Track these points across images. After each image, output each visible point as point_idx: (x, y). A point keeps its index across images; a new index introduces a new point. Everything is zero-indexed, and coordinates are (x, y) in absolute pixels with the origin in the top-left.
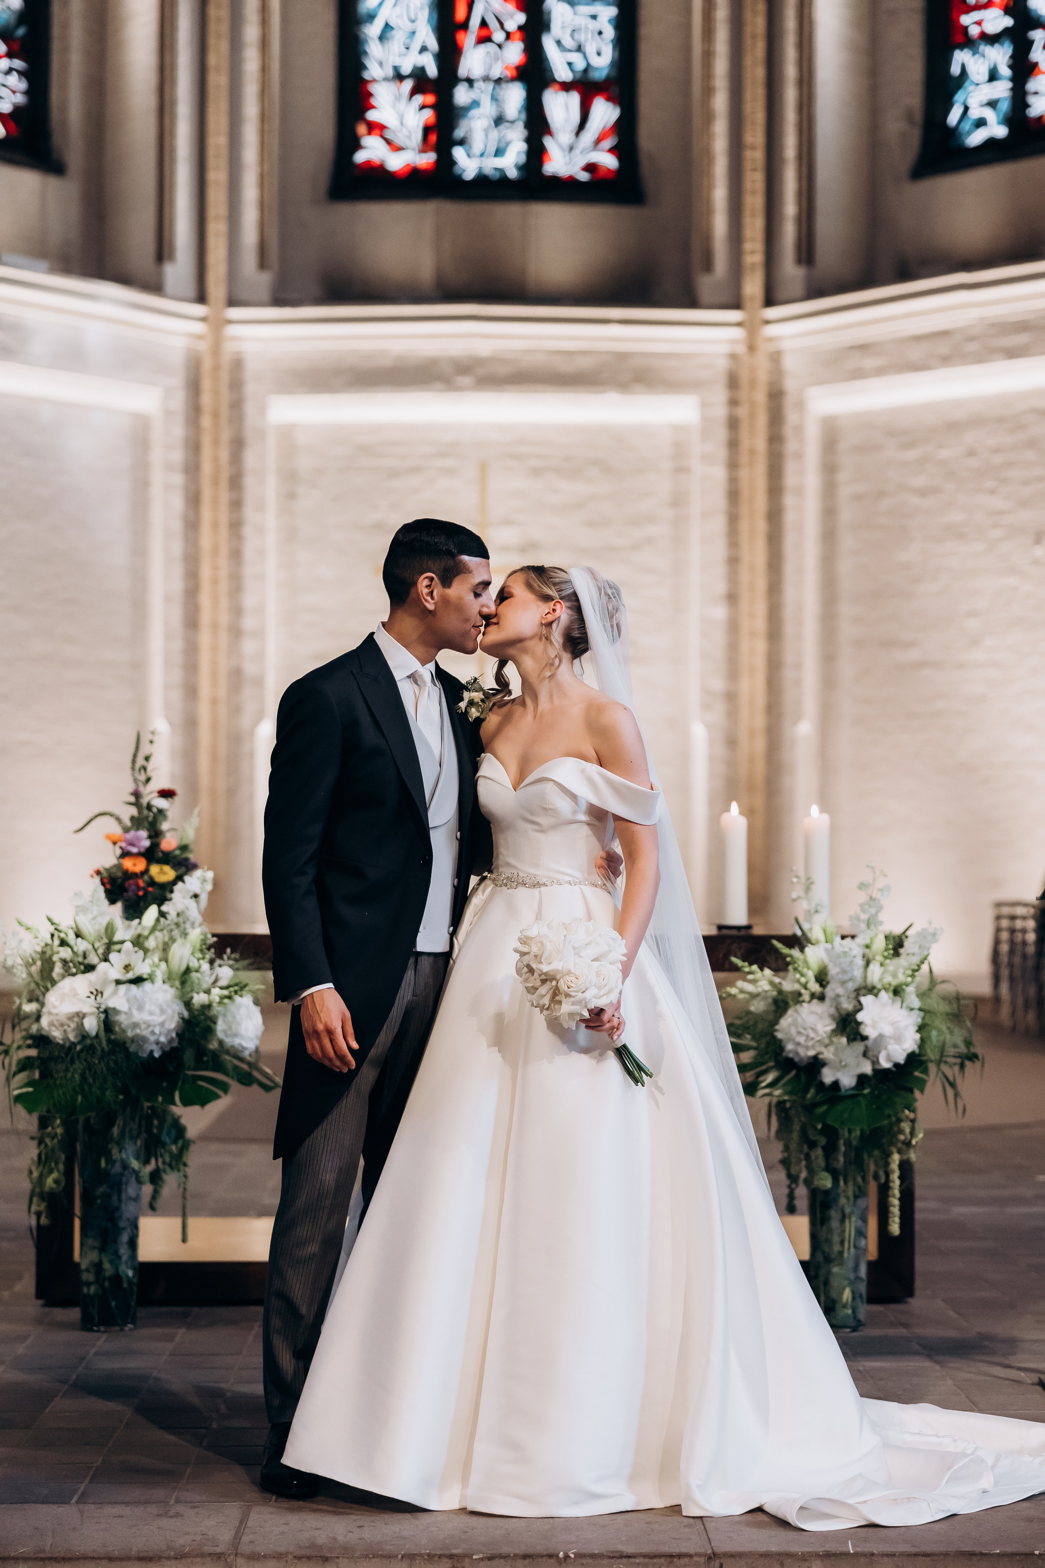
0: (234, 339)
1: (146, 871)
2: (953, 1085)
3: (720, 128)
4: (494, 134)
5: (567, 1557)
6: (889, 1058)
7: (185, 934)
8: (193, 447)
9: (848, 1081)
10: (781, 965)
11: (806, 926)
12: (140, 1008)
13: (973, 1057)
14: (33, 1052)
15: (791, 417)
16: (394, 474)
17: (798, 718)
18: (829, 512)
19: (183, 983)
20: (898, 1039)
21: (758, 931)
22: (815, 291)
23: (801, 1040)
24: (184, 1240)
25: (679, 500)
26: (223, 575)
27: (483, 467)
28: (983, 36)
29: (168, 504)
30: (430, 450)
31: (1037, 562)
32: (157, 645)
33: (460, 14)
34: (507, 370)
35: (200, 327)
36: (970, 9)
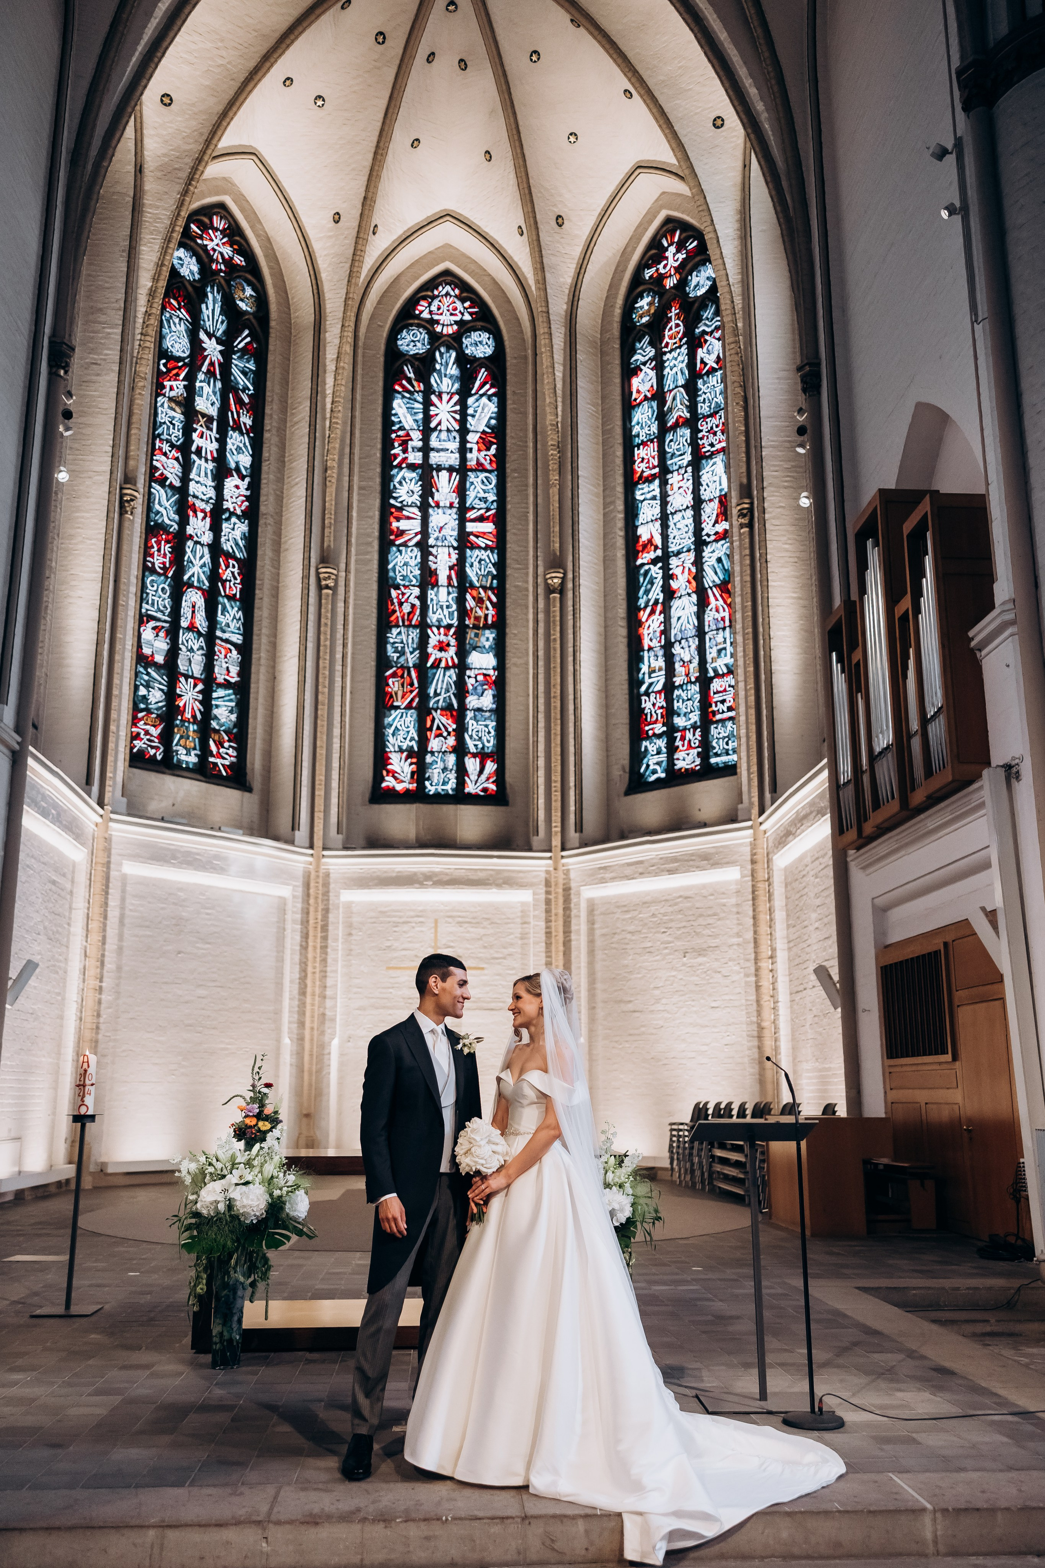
0: (326, 864)
1: (256, 1125)
3: (541, 773)
4: (442, 776)
5: (447, 1519)
7: (272, 1158)
8: (306, 912)
12: (248, 1197)
13: (658, 1219)
14: (193, 1221)
15: (573, 899)
16: (396, 924)
18: (591, 942)
19: (269, 1184)
20: (622, 1210)
22: (583, 844)
24: (266, 1319)
25: (524, 936)
26: (318, 970)
27: (436, 921)
28: (654, 735)
29: (293, 938)
30: (412, 914)
31: (684, 965)
32: (286, 1003)
33: (429, 724)
34: (447, 878)
35: (310, 859)
36: (649, 724)
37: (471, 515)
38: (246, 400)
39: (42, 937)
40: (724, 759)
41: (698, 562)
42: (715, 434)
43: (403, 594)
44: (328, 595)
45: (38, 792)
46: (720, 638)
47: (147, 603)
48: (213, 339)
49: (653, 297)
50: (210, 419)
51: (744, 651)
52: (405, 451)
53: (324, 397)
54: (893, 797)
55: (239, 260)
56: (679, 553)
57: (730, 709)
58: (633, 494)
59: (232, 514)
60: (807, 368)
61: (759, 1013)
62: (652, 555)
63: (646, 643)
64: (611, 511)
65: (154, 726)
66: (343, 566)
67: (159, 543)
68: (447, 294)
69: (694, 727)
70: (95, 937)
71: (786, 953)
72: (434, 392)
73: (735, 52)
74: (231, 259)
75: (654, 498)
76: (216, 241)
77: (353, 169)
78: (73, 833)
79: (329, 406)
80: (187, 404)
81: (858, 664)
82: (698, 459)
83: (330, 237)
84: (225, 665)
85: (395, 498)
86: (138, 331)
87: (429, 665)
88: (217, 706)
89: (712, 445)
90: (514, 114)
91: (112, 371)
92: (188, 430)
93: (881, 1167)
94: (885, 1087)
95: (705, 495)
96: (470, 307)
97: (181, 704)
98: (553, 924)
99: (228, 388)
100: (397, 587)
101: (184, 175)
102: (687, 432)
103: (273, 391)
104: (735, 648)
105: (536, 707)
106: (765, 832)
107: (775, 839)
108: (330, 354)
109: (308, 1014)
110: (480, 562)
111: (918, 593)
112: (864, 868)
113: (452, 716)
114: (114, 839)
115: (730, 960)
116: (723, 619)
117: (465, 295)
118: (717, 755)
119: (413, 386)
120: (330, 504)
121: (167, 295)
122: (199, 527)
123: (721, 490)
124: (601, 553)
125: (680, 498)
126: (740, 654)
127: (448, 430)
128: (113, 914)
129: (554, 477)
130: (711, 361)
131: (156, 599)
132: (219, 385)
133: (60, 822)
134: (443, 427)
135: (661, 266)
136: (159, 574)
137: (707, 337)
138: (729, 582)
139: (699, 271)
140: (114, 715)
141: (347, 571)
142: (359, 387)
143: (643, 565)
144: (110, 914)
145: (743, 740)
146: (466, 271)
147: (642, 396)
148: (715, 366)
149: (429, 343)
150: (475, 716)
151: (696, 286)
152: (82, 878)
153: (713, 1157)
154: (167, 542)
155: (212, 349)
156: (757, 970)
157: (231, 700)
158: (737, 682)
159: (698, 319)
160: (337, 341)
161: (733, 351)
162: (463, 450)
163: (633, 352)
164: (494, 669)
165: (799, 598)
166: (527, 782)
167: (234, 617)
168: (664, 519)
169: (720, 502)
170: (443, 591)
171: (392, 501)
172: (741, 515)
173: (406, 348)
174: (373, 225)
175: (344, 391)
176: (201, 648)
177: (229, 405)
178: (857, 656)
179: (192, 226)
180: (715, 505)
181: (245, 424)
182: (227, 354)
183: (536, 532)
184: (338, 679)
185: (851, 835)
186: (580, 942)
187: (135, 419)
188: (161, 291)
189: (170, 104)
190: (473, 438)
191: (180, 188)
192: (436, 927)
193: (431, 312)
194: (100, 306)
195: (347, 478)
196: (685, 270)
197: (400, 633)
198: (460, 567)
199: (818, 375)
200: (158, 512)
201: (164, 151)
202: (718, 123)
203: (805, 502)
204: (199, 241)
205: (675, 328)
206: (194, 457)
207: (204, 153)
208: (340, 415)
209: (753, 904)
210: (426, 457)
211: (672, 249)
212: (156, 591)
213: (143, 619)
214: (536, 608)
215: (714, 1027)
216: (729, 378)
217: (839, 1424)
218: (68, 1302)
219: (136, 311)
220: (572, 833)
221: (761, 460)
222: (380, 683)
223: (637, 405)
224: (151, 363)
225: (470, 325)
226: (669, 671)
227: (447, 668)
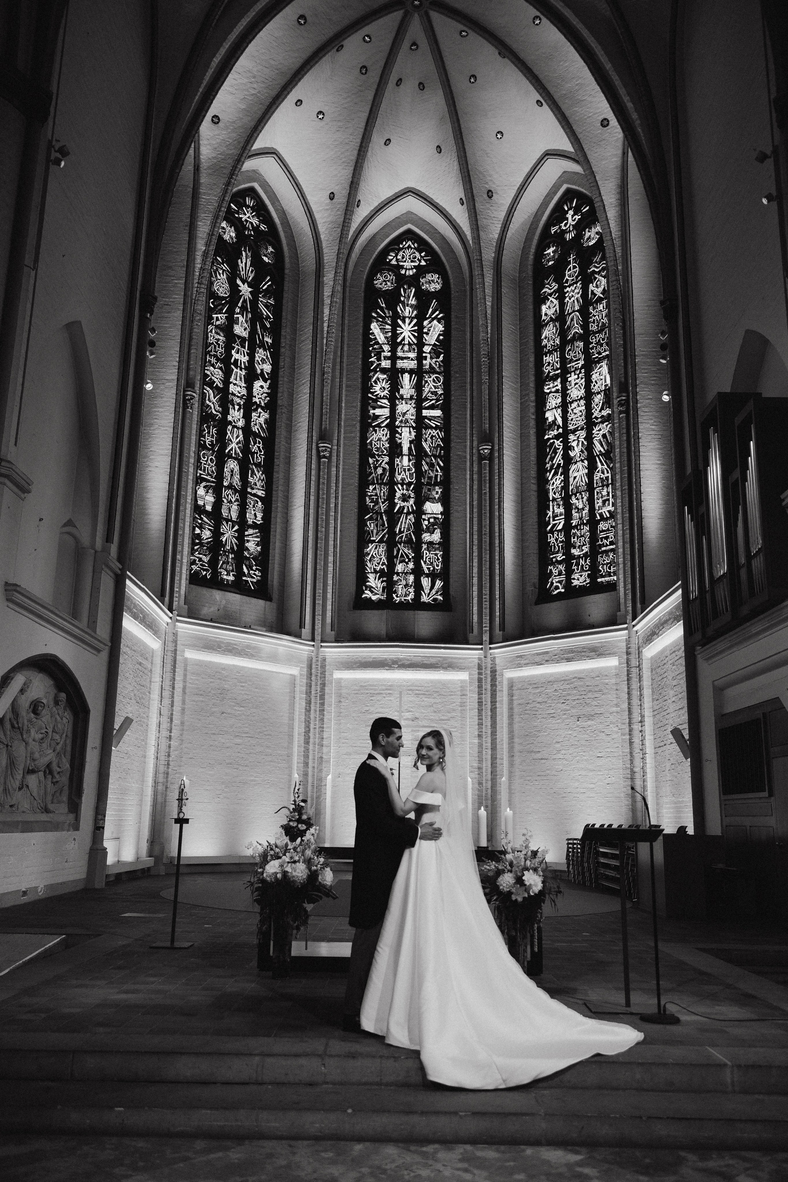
0: (323, 652)
1: (297, 826)
2: (554, 901)
3: (475, 588)
4: (405, 590)
6: (533, 892)
7: (309, 847)
8: (309, 686)
9: (520, 899)
10: (498, 860)
11: (506, 848)
12: (295, 871)
13: (560, 892)
14: (260, 885)
15: (499, 679)
16: (373, 695)
17: (502, 776)
18: (511, 709)
19: (309, 863)
20: (536, 885)
21: (490, 849)
22: (506, 639)
23: (505, 885)
24: (306, 949)
25: (462, 704)
26: (317, 727)
27: (401, 693)
28: (557, 561)
29: (300, 704)
30: (384, 687)
31: (578, 726)
32: (295, 749)
33: (395, 553)
34: (409, 662)
35: (312, 648)
36: (553, 554)
37: (426, 404)
38: (268, 326)
39: (134, 701)
40: (607, 579)
41: (589, 438)
42: (602, 345)
43: (378, 461)
44: (324, 462)
45: (132, 602)
46: (604, 492)
47: (201, 470)
48: (246, 284)
49: (557, 247)
50: (243, 340)
51: (622, 502)
52: (379, 359)
53: (323, 322)
54: (727, 611)
55: (263, 227)
56: (576, 430)
57: (612, 543)
58: (542, 388)
59: (259, 406)
60: (668, 303)
61: (632, 761)
62: (555, 432)
63: (551, 495)
64: (527, 401)
65: (205, 555)
66: (335, 442)
67: (208, 427)
68: (409, 247)
69: (586, 555)
70: (167, 701)
71: (651, 719)
72: (399, 317)
73: (617, 77)
74: (258, 226)
75: (557, 391)
76: (248, 215)
77: (343, 162)
78: (153, 630)
79: (325, 329)
80: (227, 329)
81: (703, 515)
82: (589, 363)
83: (327, 210)
84: (253, 512)
85: (372, 393)
86: (196, 281)
87: (395, 511)
88: (248, 541)
89: (599, 353)
90: (458, 120)
91: (179, 309)
92: (229, 348)
93: (717, 870)
94: (721, 816)
95: (595, 389)
96: (425, 256)
97: (224, 540)
98: (484, 696)
99: (256, 318)
100: (373, 456)
101: (227, 171)
102: (581, 344)
103: (286, 319)
104: (615, 500)
105: (472, 541)
106: (637, 632)
107: (644, 637)
108: (327, 292)
109: (311, 757)
110: (431, 438)
111: (745, 467)
112: (707, 659)
113: (412, 548)
114: (179, 634)
115: (611, 723)
116: (607, 478)
117: (421, 247)
118: (602, 576)
119: (385, 313)
120: (326, 398)
121: (215, 255)
122: (236, 415)
123: (606, 386)
124: (519, 432)
125: (576, 392)
126: (619, 504)
127: (409, 344)
128: (179, 686)
129: (485, 378)
130: (598, 292)
131: (207, 466)
132: (250, 315)
133: (146, 623)
134: (406, 342)
135: (563, 225)
136: (209, 450)
137: (596, 276)
138: (611, 452)
139: (591, 228)
140: (179, 548)
141: (338, 445)
142: (347, 315)
143: (549, 439)
144: (176, 686)
145: (621, 566)
146: (422, 231)
147: (549, 318)
148: (602, 296)
149: (396, 283)
150: (428, 548)
151: (588, 239)
152: (158, 661)
153: (598, 863)
154: (214, 427)
155: (245, 290)
156: (631, 730)
157: (257, 537)
158: (617, 524)
159: (590, 263)
160: (331, 283)
161: (615, 287)
162: (420, 358)
163: (542, 286)
164: (441, 513)
166: (465, 595)
167: (260, 479)
168: (564, 406)
169: (605, 394)
170: (406, 459)
171: (370, 395)
172: (620, 404)
173: (380, 286)
174: (357, 200)
175: (336, 318)
176: (237, 500)
177: (257, 329)
178: (703, 509)
179: (232, 205)
180: (601, 396)
181: (267, 343)
182: (255, 294)
183: (472, 416)
184: (332, 522)
185: (698, 636)
186: (502, 709)
187: (193, 342)
188: (212, 252)
189: (218, 123)
190: (427, 349)
191: (224, 180)
192: (401, 697)
193: (397, 260)
194: (169, 264)
195: (338, 380)
196: (580, 227)
197: (375, 489)
198: (417, 442)
199: (675, 308)
200: (208, 406)
201: (214, 155)
202: (605, 123)
203: (665, 398)
204: (237, 215)
205: (572, 271)
206: (232, 366)
207: (242, 155)
208: (334, 335)
209: (628, 684)
210: (394, 364)
211: (571, 212)
212: (207, 461)
213: (199, 480)
214: (472, 471)
215: (600, 771)
216: (612, 306)
217: (675, 1021)
218: (172, 941)
219: (194, 267)
220: (497, 631)
221: (634, 365)
222: (362, 524)
223: (546, 325)
224: (204, 303)
225: (426, 268)
226: (568, 516)
227: (408, 513)
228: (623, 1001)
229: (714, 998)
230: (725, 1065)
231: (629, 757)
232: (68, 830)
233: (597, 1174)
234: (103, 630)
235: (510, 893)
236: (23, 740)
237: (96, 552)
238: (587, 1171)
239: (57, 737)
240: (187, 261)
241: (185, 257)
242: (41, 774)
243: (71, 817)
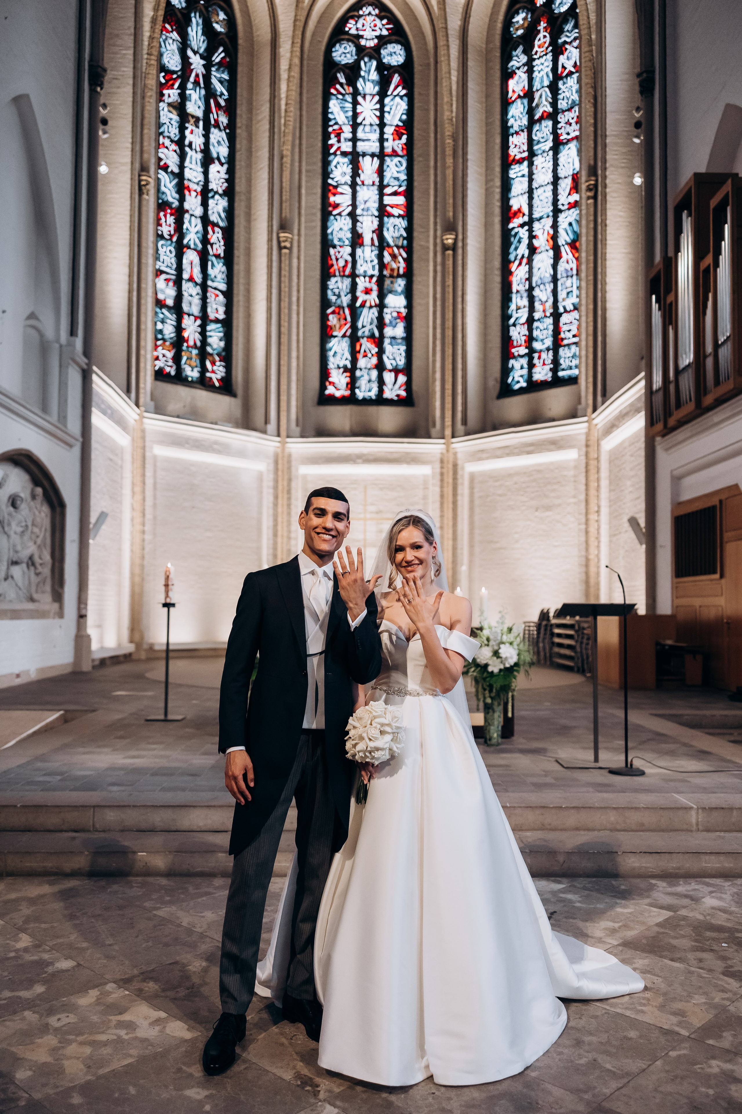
0: (289, 448)
2: (527, 672)
4: (368, 385)
6: (508, 664)
8: (276, 481)
9: (496, 671)
13: (534, 664)
15: (460, 472)
17: (462, 565)
18: (472, 502)
22: (467, 434)
23: (482, 658)
25: (425, 498)
27: (365, 488)
28: (519, 355)
29: (268, 498)
30: (349, 482)
31: (537, 517)
32: (265, 542)
33: (358, 348)
34: (372, 457)
35: (278, 444)
36: (515, 347)
37: (388, 191)
38: (223, 104)
39: (107, 496)
40: (570, 372)
41: (555, 226)
42: (570, 124)
43: (339, 252)
44: (285, 254)
45: (100, 398)
46: (569, 283)
47: (160, 261)
48: (198, 56)
49: (527, 14)
50: (197, 120)
51: (587, 293)
52: (339, 141)
54: (691, 400)
56: (541, 218)
57: (574, 336)
58: (507, 173)
59: (216, 193)
60: (645, 75)
61: (587, 549)
62: (521, 221)
63: (514, 288)
64: (491, 187)
65: (169, 351)
66: (296, 231)
67: (165, 216)
68: (370, 13)
69: (548, 349)
70: (138, 497)
71: (608, 509)
72: (360, 94)
75: (524, 176)
78: (122, 426)
79: (283, 107)
80: (181, 108)
81: (671, 304)
82: (557, 145)
84: (215, 307)
85: (333, 179)
86: (145, 51)
87: (358, 305)
88: (211, 336)
89: (568, 134)
91: (128, 84)
92: (182, 129)
93: (667, 647)
94: (673, 598)
95: (561, 173)
96: (387, 24)
97: (186, 335)
98: (445, 489)
99: (210, 94)
100: (334, 247)
102: (550, 123)
103: (242, 96)
104: (580, 291)
105: (435, 335)
106: (596, 425)
107: (604, 430)
108: (284, 65)
109: (279, 549)
110: (394, 227)
111: (718, 252)
112: (667, 450)
113: (375, 342)
114: (147, 430)
115: (569, 513)
116: (572, 269)
117: (383, 14)
118: (563, 370)
119: (345, 89)
120: (286, 184)
121: (164, 21)
122: (193, 203)
123: (574, 170)
124: (483, 220)
125: (544, 176)
126: (584, 295)
127: (371, 124)
128: (149, 481)
129: (449, 161)
130: (570, 68)
131: (166, 258)
132: (203, 92)
133: (114, 419)
134: (367, 122)
136: (167, 240)
137: (567, 46)
138: (578, 241)
140: (142, 343)
141: (299, 235)
142: (305, 91)
143: (513, 228)
144: (147, 482)
145: (584, 359)
147: (516, 95)
148: (573, 70)
149: (356, 55)
150: (391, 342)
151: (560, 4)
152: (128, 457)
153: (553, 643)
154: (171, 214)
155: (197, 63)
156: (587, 520)
157: (220, 332)
158: (581, 316)
159: (561, 31)
160: (288, 55)
161: (587, 59)
162: (382, 140)
163: (510, 58)
164: (405, 307)
165: (627, 253)
166: (428, 390)
167: (220, 271)
168: (531, 192)
169: (573, 179)
170: (368, 249)
171: (330, 181)
172: (589, 189)
173: (339, 59)
175: (294, 95)
176: (198, 294)
177: (211, 107)
178: (670, 298)
180: (569, 181)
181: (223, 122)
182: (208, 67)
183: (436, 203)
184: (294, 316)
185: (659, 426)
186: (464, 502)
187: (146, 121)
188: (161, 18)
190: (389, 131)
192: (365, 492)
193: (357, 29)
194: (116, 32)
195: (298, 164)
197: (337, 282)
198: (379, 231)
199: (652, 81)
200: (163, 193)
203: (638, 180)
205: (543, 38)
206: (187, 149)
208: (292, 114)
209: (587, 476)
210: (354, 146)
212: (165, 252)
213: (159, 272)
214: (435, 262)
215: (556, 559)
216: (584, 80)
217: (642, 773)
218: (166, 714)
219: (142, 36)
220: (460, 427)
221: (605, 146)
222: (324, 318)
223: (513, 102)
224: (155, 77)
225: (388, 38)
226: (532, 309)
227: (371, 307)
228: (592, 758)
229: (672, 754)
230: (691, 808)
231: (584, 545)
232: (54, 618)
233: (580, 899)
234: (74, 426)
235: (486, 665)
236: (5, 533)
237: (61, 346)
238: (570, 896)
239: (36, 530)
240: (135, 28)
241: (132, 24)
242: (24, 566)
243: (56, 606)
